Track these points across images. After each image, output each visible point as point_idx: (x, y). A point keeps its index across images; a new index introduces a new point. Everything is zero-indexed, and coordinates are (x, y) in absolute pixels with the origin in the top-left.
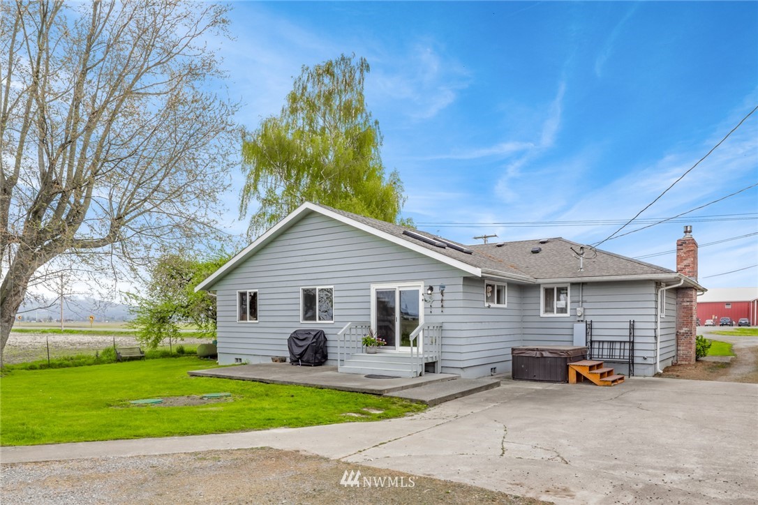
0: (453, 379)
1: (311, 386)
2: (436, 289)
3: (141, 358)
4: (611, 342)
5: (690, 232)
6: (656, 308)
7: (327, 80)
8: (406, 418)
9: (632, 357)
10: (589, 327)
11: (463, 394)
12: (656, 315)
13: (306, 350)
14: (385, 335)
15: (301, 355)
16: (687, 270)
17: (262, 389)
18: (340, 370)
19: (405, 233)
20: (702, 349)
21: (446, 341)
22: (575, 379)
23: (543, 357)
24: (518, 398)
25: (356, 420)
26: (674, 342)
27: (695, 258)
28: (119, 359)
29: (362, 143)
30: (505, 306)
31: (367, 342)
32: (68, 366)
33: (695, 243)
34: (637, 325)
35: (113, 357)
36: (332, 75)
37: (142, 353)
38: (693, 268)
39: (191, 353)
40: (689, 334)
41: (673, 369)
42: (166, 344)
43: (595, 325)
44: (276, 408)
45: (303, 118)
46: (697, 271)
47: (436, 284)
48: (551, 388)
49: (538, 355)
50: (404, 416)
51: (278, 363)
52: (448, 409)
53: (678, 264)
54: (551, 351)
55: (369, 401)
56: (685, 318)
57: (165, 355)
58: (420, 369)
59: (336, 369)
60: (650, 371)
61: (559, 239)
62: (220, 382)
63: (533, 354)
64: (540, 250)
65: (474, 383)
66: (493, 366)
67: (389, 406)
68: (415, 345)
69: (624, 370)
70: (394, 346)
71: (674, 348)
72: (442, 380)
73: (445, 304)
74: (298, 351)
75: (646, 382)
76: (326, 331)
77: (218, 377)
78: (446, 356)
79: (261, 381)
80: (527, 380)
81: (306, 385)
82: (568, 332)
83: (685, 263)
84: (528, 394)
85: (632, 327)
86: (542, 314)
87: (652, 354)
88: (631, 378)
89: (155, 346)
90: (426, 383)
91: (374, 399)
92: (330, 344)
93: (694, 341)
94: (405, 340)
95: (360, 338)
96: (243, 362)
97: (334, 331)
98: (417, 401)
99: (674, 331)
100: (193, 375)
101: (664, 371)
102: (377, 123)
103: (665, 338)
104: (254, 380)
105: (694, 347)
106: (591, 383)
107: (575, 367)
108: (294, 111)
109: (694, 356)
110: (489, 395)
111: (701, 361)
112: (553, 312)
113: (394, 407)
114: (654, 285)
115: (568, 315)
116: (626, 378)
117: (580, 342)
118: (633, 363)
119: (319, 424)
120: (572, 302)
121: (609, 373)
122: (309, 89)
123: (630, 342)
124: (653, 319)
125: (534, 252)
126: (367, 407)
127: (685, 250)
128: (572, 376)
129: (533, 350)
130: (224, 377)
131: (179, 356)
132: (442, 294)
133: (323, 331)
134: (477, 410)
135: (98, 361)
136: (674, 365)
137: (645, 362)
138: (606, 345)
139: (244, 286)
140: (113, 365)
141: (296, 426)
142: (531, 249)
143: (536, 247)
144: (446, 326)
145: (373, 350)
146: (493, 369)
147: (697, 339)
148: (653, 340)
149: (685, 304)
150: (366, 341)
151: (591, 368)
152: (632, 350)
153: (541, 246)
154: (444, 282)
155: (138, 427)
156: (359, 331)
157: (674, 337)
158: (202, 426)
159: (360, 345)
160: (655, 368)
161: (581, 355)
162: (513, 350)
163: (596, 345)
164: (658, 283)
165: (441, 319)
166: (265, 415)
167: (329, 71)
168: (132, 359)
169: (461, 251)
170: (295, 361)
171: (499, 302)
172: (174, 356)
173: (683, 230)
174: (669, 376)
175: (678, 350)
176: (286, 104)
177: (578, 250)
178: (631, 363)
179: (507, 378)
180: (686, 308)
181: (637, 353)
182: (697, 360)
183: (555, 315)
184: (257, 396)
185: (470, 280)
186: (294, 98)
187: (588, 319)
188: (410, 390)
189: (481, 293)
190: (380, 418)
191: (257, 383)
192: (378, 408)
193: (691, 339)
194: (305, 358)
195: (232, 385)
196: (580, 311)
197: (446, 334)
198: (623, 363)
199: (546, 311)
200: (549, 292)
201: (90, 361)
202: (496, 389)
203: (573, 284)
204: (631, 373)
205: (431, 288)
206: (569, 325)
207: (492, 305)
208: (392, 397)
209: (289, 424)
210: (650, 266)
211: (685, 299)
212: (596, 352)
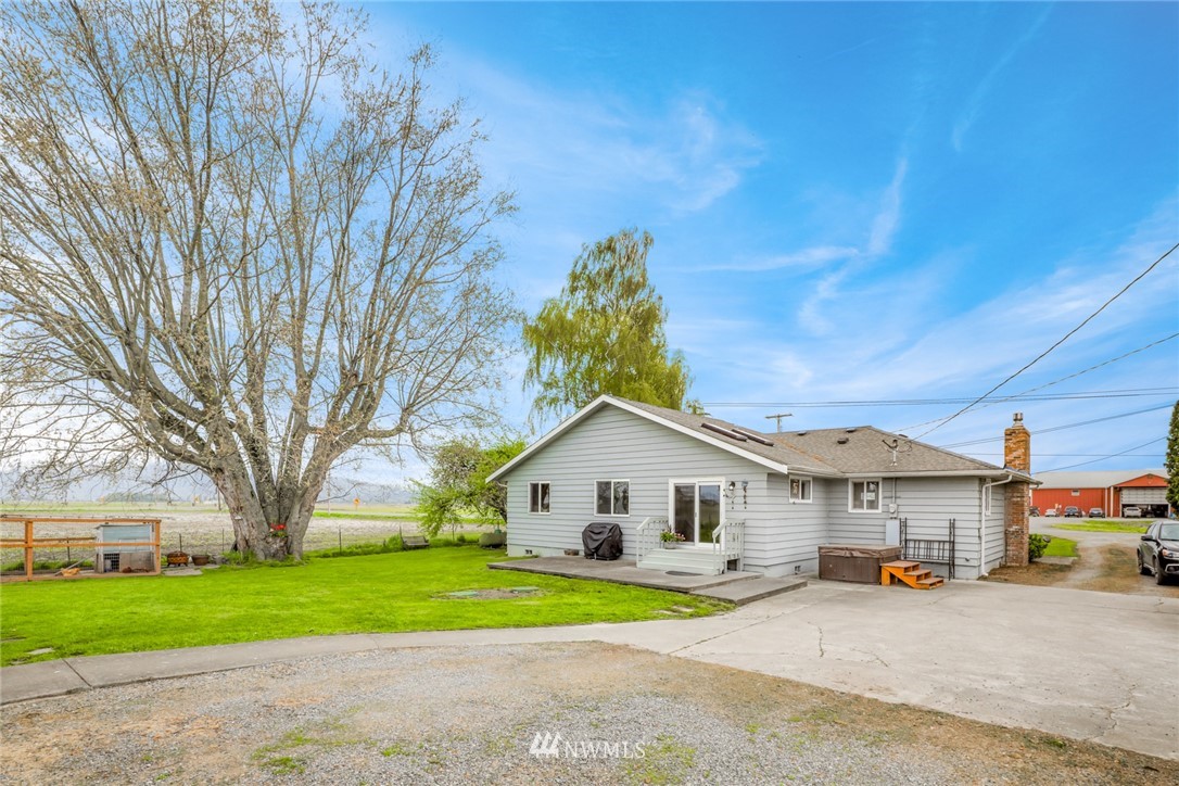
0: (757, 577)
1: (614, 582)
2: (739, 485)
3: (425, 547)
4: (928, 541)
5: (1021, 420)
6: (980, 506)
7: (608, 256)
8: (716, 617)
9: (952, 558)
10: (904, 525)
11: (770, 594)
12: (980, 513)
13: (601, 544)
14: (684, 531)
15: (597, 549)
16: (1017, 462)
17: (566, 584)
18: (638, 565)
19: (704, 426)
20: (1036, 549)
21: (748, 539)
22: (889, 581)
23: (853, 557)
24: (828, 600)
25: (669, 617)
26: (1002, 542)
27: (1027, 449)
28: (405, 548)
29: (646, 320)
30: (810, 501)
31: (665, 538)
32: (358, 554)
33: (1027, 434)
34: (957, 524)
35: (399, 546)
36: (614, 251)
37: (426, 541)
38: (1024, 460)
39: (472, 542)
40: (1020, 533)
41: (1002, 572)
42: (447, 532)
43: (909, 523)
44: (589, 604)
45: (584, 298)
46: (1029, 464)
47: (738, 479)
48: (862, 590)
49: (848, 555)
50: (715, 615)
51: (571, 556)
52: (757, 609)
53: (1006, 455)
54: (862, 551)
55: (677, 599)
56: (1014, 513)
57: (448, 544)
58: (723, 567)
59: (634, 564)
60: (974, 574)
61: (869, 428)
62: (523, 576)
63: (842, 553)
64: (847, 440)
65: (780, 582)
66: (798, 564)
67: (699, 604)
68: (718, 541)
69: (944, 571)
70: (693, 541)
71: (1002, 548)
72: (747, 578)
73: (748, 500)
74: (593, 545)
75: (968, 586)
76: (621, 525)
77: (519, 570)
78: (747, 554)
79: (563, 575)
80: (836, 580)
81: (610, 581)
82: (881, 529)
83: (1015, 454)
84: (839, 595)
85: (952, 526)
86: (850, 510)
87: (976, 555)
88: (952, 580)
89: (436, 533)
90: (730, 582)
91: (680, 597)
92: (624, 538)
93: (1026, 539)
94: (706, 536)
95: (659, 533)
96: (534, 553)
97: (630, 525)
98: (725, 600)
99: (1002, 529)
100: (492, 567)
101: (990, 573)
102: (660, 298)
103: (991, 537)
104: (556, 574)
105: (1026, 547)
106: (907, 585)
107: (889, 568)
108: (573, 290)
109: (1026, 557)
110: (796, 596)
111: (1036, 563)
112: (862, 507)
113: (703, 605)
114: (977, 482)
115: (880, 511)
116: (946, 580)
117: (893, 541)
118: (954, 565)
119: (635, 620)
120: (884, 498)
121: (927, 575)
122: (590, 267)
123: (950, 542)
124: (977, 517)
125: (842, 443)
126: (676, 604)
127: (1014, 440)
128: (885, 578)
129: (842, 549)
130: (524, 570)
131: (461, 545)
132: (745, 489)
133: (618, 525)
134: (787, 611)
135: (385, 550)
136: (1003, 567)
137: (967, 564)
138: (922, 545)
139: (538, 477)
140: (400, 553)
141: (615, 622)
142: (837, 439)
143: (843, 437)
144: (748, 523)
145: (671, 546)
146: (797, 568)
147: (1030, 538)
148: (976, 540)
149: (1015, 499)
150: (664, 536)
151: (906, 569)
152: (953, 550)
153: (848, 436)
154: (747, 478)
155: (475, 619)
156: (657, 526)
157: (1002, 535)
158: (531, 619)
159: (658, 539)
160: (979, 572)
161: (895, 556)
162: (820, 548)
163: (911, 544)
164: (982, 480)
165: (742, 516)
166: (581, 610)
167: (610, 248)
168: (417, 548)
169: (762, 442)
170: (589, 555)
171: (803, 498)
172: (457, 545)
173: (1013, 417)
174: (996, 580)
175: (1006, 550)
176: (566, 284)
177: (890, 442)
178: (951, 565)
179: (814, 577)
180: (1016, 503)
181: (957, 554)
182: (1030, 561)
183: (865, 511)
184: (564, 590)
185: (773, 476)
186: (575, 277)
187: (902, 516)
188: (715, 588)
189: (785, 490)
190: (692, 616)
191: (559, 578)
192: (688, 606)
193: (1022, 538)
194: (600, 552)
195: (534, 578)
196: (893, 507)
197: (748, 531)
198: (942, 564)
199: (855, 506)
200: (858, 486)
201: (378, 549)
202: (803, 589)
203: (884, 479)
204: (952, 575)
205: (733, 484)
206: (881, 522)
207: (797, 501)
208: (698, 595)
209: (607, 620)
210: (972, 461)
211: (1015, 494)
212: (911, 552)
